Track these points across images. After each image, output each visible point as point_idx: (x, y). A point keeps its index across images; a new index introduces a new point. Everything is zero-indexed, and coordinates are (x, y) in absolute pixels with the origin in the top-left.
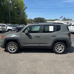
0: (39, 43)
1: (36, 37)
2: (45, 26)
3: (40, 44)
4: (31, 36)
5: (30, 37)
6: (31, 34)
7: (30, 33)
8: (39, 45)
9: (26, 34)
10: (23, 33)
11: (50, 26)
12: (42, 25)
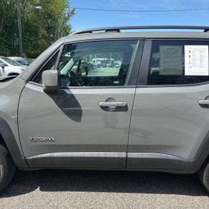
0: (126, 143)
1: (105, 108)
2: (162, 48)
3: (127, 148)
4: (78, 105)
5: (71, 108)
6: (75, 91)
7: (74, 84)
8: (123, 155)
9: (50, 91)
10: (30, 86)
11: (187, 47)
12: (143, 40)
